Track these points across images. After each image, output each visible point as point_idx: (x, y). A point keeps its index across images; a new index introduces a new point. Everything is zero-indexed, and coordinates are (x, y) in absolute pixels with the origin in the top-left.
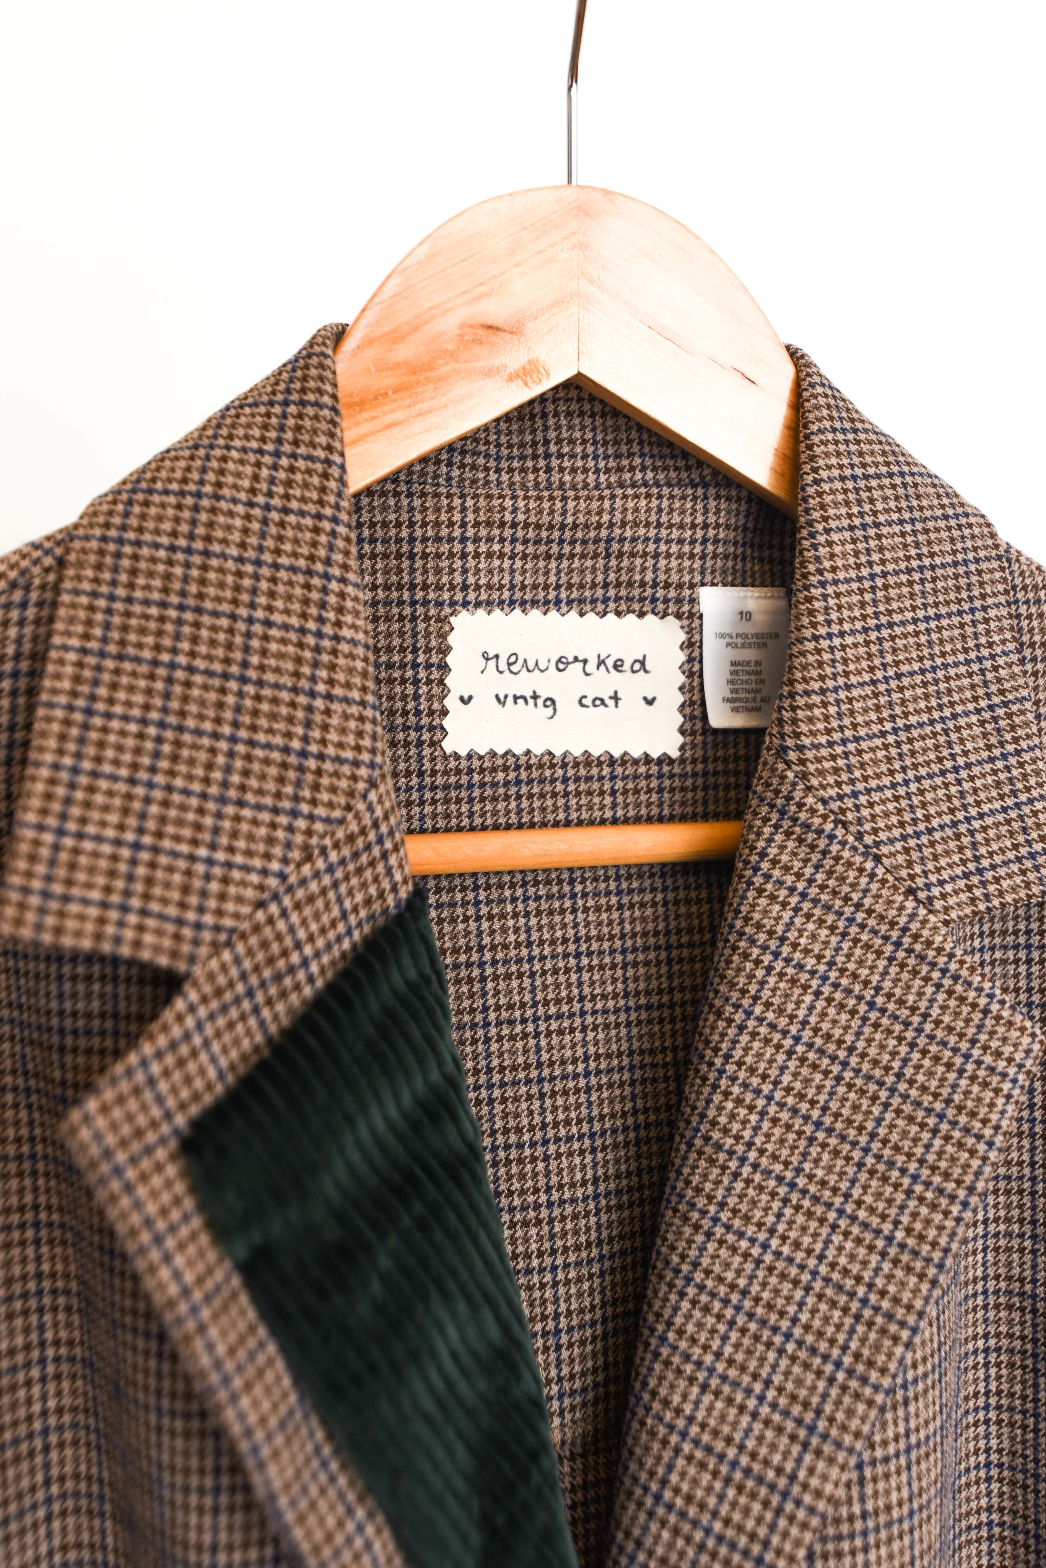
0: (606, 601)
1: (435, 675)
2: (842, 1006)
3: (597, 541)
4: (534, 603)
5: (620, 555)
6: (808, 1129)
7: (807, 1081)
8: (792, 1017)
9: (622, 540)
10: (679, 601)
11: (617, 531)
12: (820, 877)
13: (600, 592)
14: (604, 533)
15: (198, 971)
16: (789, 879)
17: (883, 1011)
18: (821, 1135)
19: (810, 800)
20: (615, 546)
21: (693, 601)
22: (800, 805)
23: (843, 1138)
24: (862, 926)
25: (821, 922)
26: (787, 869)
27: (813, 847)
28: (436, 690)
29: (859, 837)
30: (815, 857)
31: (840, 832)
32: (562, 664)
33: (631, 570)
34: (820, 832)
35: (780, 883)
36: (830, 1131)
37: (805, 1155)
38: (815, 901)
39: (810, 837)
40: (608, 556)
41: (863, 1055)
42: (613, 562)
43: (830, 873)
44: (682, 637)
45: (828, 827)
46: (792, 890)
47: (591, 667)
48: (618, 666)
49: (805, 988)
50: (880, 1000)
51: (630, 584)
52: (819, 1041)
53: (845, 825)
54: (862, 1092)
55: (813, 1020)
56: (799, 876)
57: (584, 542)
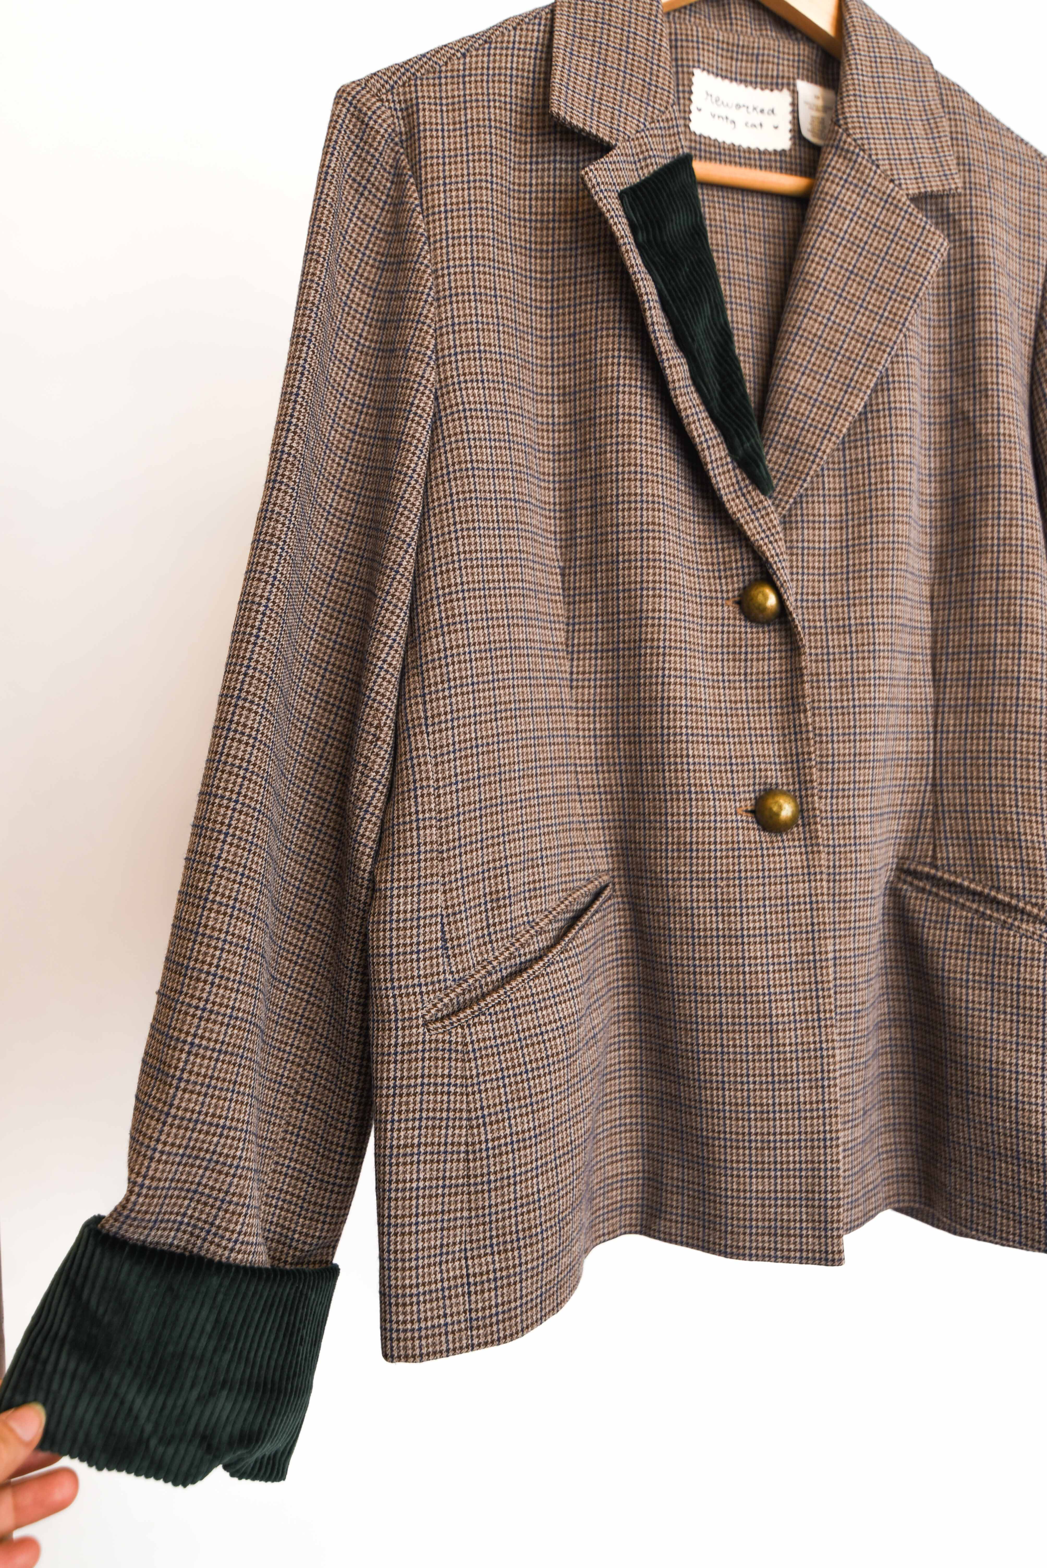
0: (756, 83)
1: (687, 95)
2: (862, 226)
3: (753, 54)
4: (726, 77)
5: (763, 62)
6: (847, 274)
7: (847, 255)
8: (841, 230)
9: (763, 55)
10: (788, 84)
11: (761, 51)
12: (853, 173)
13: (754, 79)
14: (756, 51)
15: (619, 144)
16: (840, 174)
17: (880, 228)
18: (853, 277)
19: (849, 140)
20: (760, 58)
21: (794, 85)
22: (845, 142)
23: (862, 278)
24: (871, 194)
25: (853, 192)
26: (839, 170)
27: (850, 160)
28: (687, 102)
29: (870, 156)
30: (851, 164)
31: (862, 153)
32: (738, 106)
33: (767, 69)
34: (853, 153)
35: (836, 176)
36: (857, 275)
37: (846, 284)
38: (851, 183)
39: (849, 155)
40: (757, 62)
41: (871, 245)
42: (760, 65)
43: (857, 171)
44: (790, 100)
45: (857, 150)
46: (841, 179)
47: (751, 109)
48: (762, 111)
49: (846, 218)
50: (878, 224)
51: (767, 76)
52: (852, 239)
53: (864, 151)
54: (870, 260)
55: (850, 231)
56: (844, 173)
57: (747, 55)
